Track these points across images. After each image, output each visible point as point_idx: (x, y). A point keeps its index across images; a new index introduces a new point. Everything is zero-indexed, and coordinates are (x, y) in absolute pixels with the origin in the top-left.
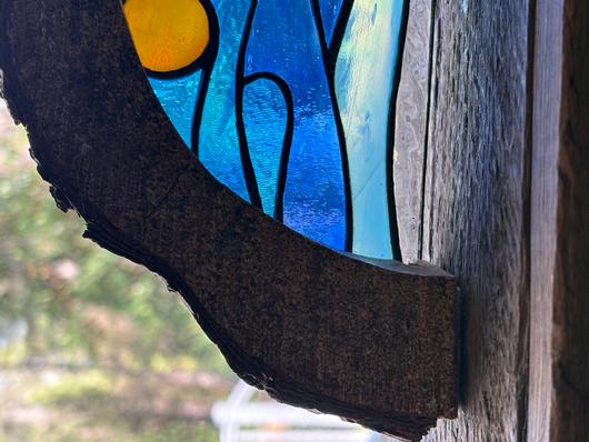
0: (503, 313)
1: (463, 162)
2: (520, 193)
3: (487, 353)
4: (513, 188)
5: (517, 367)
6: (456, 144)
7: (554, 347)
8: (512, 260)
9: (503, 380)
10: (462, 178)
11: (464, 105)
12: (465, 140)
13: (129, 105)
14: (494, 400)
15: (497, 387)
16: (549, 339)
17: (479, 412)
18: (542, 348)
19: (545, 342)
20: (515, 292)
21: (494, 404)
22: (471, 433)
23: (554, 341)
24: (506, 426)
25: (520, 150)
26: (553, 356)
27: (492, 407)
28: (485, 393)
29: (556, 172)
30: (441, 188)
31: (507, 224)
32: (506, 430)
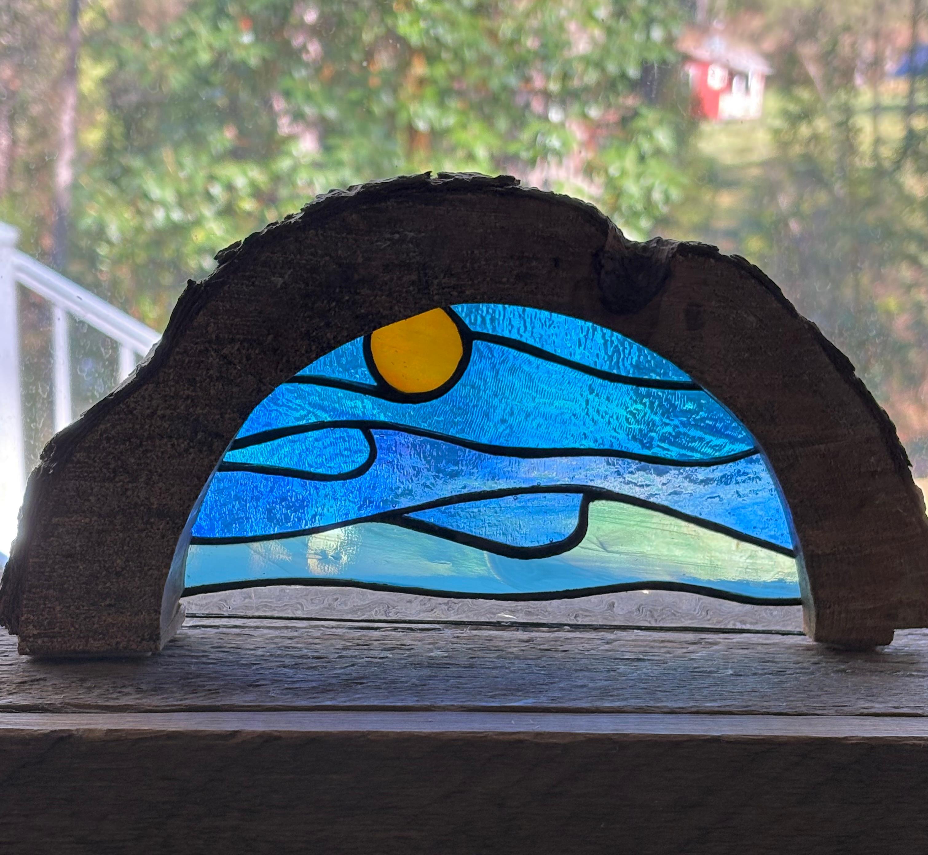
0: (119, 692)
1: (279, 656)
2: (228, 702)
3: (83, 680)
4: (234, 697)
5: (68, 704)
6: (300, 649)
7: (85, 730)
8: (167, 698)
9: (57, 694)
10: (263, 656)
11: (337, 655)
12: (301, 657)
13: (322, 324)
14: (37, 687)
15: (50, 689)
16: (92, 727)
17: (27, 674)
18: (85, 722)
19: (90, 724)
20: (138, 701)
21: (34, 687)
22: (6, 668)
23: (90, 730)
24: (15, 696)
25: (267, 702)
26: (77, 730)
27: (31, 685)
28: (44, 680)
29: (236, 729)
30: (261, 636)
31: (203, 694)
32: (10, 697)
